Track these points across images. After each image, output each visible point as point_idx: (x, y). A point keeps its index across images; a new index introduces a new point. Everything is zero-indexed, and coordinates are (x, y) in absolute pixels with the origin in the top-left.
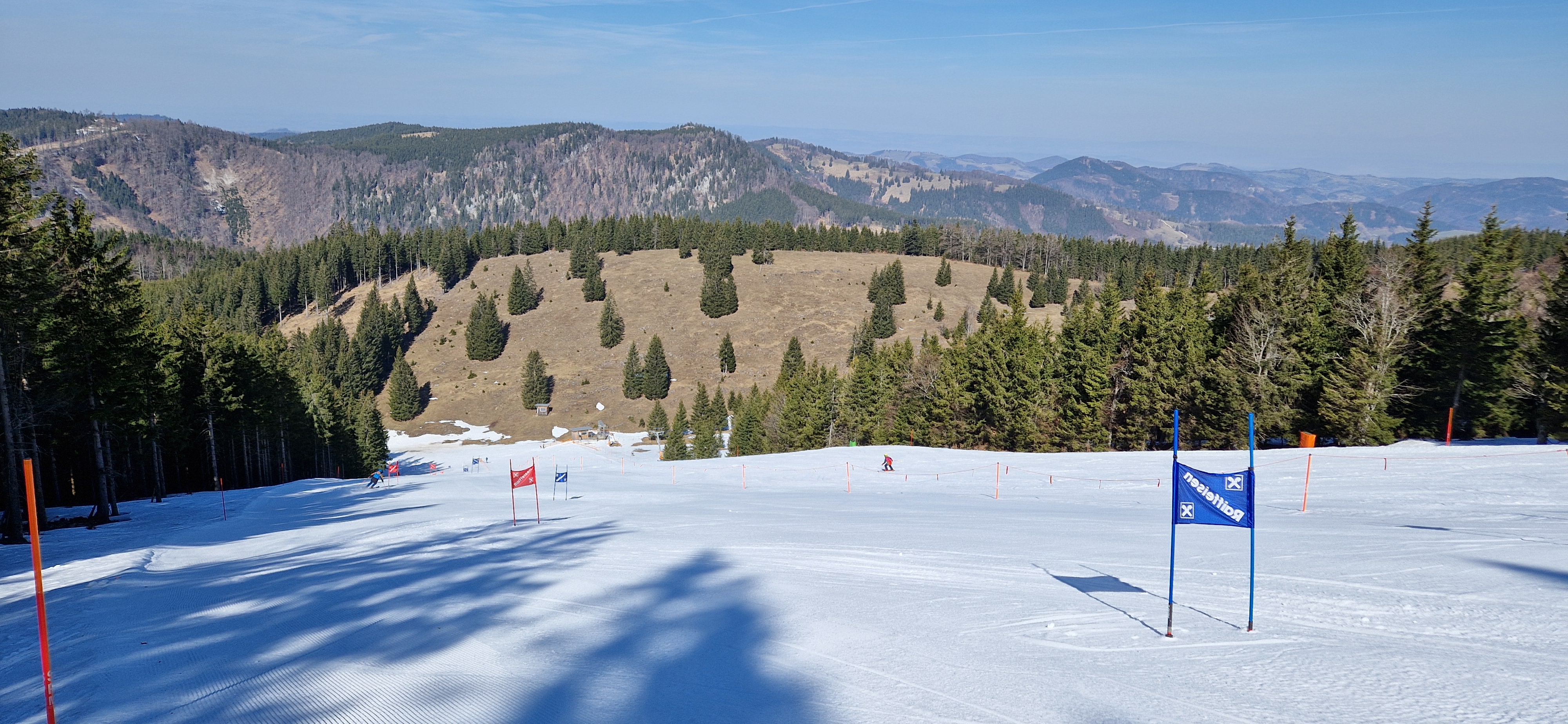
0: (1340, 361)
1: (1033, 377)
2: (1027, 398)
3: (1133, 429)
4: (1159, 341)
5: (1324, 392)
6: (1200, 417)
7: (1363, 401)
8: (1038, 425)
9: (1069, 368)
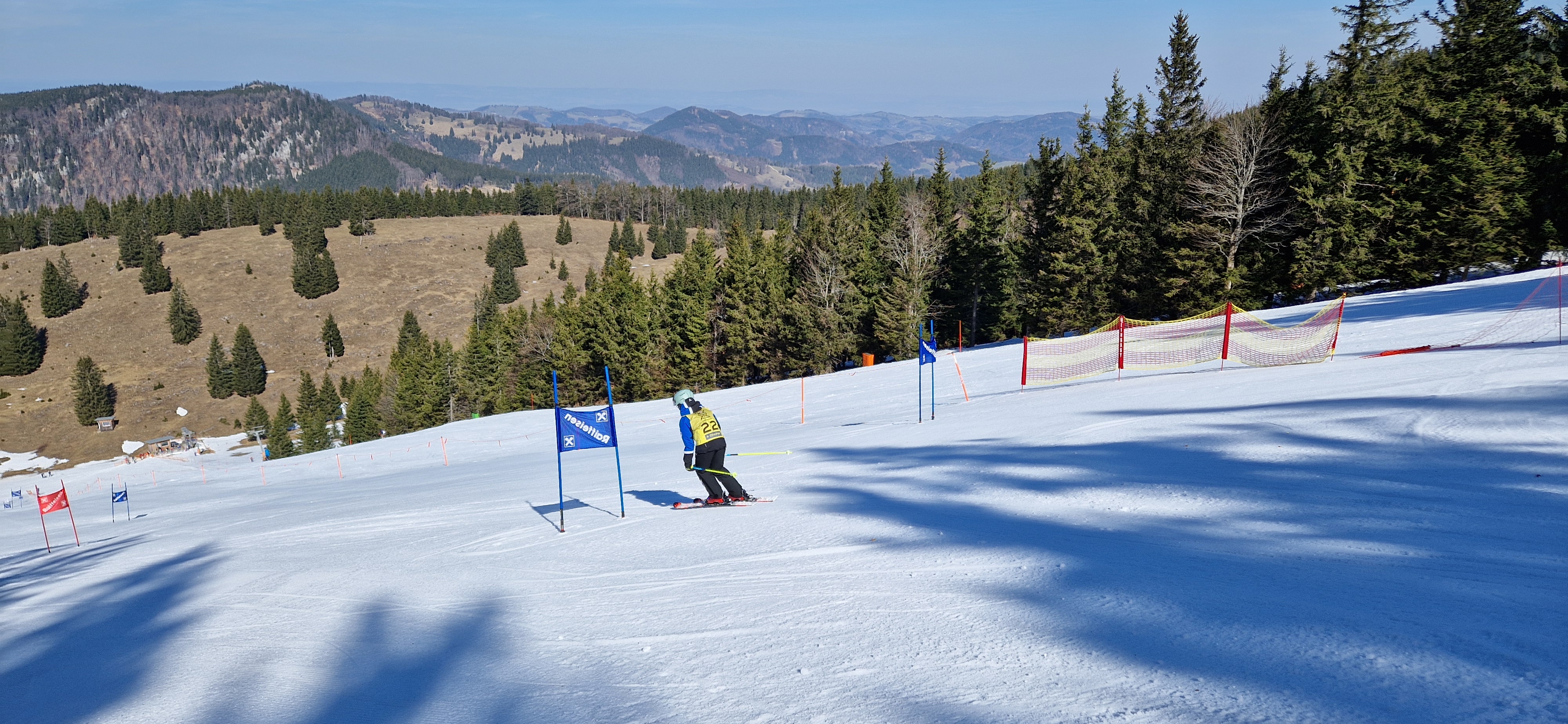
0: (887, 290)
1: (642, 329)
2: (638, 350)
3: (732, 368)
4: (746, 286)
5: (877, 317)
6: (784, 350)
7: (906, 322)
8: (651, 374)
9: (674, 317)
